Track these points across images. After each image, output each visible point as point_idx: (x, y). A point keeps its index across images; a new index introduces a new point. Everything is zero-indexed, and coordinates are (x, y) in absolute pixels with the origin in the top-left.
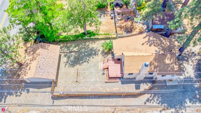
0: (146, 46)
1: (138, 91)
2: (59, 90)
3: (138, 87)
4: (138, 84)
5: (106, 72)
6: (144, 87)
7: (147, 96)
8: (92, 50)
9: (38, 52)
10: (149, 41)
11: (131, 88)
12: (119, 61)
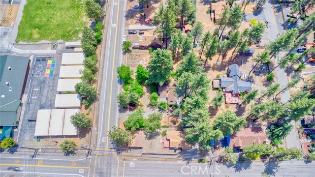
0: (179, 137)
1: (175, 153)
2: (144, 151)
3: (175, 152)
4: (175, 150)
5: (163, 144)
6: (178, 151)
7: (178, 155)
8: (157, 132)
9: (135, 135)
10: (180, 135)
11: (172, 152)
12: (169, 140)
